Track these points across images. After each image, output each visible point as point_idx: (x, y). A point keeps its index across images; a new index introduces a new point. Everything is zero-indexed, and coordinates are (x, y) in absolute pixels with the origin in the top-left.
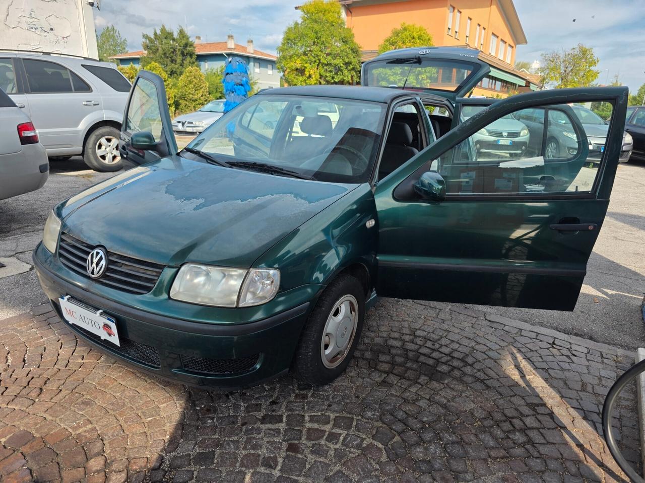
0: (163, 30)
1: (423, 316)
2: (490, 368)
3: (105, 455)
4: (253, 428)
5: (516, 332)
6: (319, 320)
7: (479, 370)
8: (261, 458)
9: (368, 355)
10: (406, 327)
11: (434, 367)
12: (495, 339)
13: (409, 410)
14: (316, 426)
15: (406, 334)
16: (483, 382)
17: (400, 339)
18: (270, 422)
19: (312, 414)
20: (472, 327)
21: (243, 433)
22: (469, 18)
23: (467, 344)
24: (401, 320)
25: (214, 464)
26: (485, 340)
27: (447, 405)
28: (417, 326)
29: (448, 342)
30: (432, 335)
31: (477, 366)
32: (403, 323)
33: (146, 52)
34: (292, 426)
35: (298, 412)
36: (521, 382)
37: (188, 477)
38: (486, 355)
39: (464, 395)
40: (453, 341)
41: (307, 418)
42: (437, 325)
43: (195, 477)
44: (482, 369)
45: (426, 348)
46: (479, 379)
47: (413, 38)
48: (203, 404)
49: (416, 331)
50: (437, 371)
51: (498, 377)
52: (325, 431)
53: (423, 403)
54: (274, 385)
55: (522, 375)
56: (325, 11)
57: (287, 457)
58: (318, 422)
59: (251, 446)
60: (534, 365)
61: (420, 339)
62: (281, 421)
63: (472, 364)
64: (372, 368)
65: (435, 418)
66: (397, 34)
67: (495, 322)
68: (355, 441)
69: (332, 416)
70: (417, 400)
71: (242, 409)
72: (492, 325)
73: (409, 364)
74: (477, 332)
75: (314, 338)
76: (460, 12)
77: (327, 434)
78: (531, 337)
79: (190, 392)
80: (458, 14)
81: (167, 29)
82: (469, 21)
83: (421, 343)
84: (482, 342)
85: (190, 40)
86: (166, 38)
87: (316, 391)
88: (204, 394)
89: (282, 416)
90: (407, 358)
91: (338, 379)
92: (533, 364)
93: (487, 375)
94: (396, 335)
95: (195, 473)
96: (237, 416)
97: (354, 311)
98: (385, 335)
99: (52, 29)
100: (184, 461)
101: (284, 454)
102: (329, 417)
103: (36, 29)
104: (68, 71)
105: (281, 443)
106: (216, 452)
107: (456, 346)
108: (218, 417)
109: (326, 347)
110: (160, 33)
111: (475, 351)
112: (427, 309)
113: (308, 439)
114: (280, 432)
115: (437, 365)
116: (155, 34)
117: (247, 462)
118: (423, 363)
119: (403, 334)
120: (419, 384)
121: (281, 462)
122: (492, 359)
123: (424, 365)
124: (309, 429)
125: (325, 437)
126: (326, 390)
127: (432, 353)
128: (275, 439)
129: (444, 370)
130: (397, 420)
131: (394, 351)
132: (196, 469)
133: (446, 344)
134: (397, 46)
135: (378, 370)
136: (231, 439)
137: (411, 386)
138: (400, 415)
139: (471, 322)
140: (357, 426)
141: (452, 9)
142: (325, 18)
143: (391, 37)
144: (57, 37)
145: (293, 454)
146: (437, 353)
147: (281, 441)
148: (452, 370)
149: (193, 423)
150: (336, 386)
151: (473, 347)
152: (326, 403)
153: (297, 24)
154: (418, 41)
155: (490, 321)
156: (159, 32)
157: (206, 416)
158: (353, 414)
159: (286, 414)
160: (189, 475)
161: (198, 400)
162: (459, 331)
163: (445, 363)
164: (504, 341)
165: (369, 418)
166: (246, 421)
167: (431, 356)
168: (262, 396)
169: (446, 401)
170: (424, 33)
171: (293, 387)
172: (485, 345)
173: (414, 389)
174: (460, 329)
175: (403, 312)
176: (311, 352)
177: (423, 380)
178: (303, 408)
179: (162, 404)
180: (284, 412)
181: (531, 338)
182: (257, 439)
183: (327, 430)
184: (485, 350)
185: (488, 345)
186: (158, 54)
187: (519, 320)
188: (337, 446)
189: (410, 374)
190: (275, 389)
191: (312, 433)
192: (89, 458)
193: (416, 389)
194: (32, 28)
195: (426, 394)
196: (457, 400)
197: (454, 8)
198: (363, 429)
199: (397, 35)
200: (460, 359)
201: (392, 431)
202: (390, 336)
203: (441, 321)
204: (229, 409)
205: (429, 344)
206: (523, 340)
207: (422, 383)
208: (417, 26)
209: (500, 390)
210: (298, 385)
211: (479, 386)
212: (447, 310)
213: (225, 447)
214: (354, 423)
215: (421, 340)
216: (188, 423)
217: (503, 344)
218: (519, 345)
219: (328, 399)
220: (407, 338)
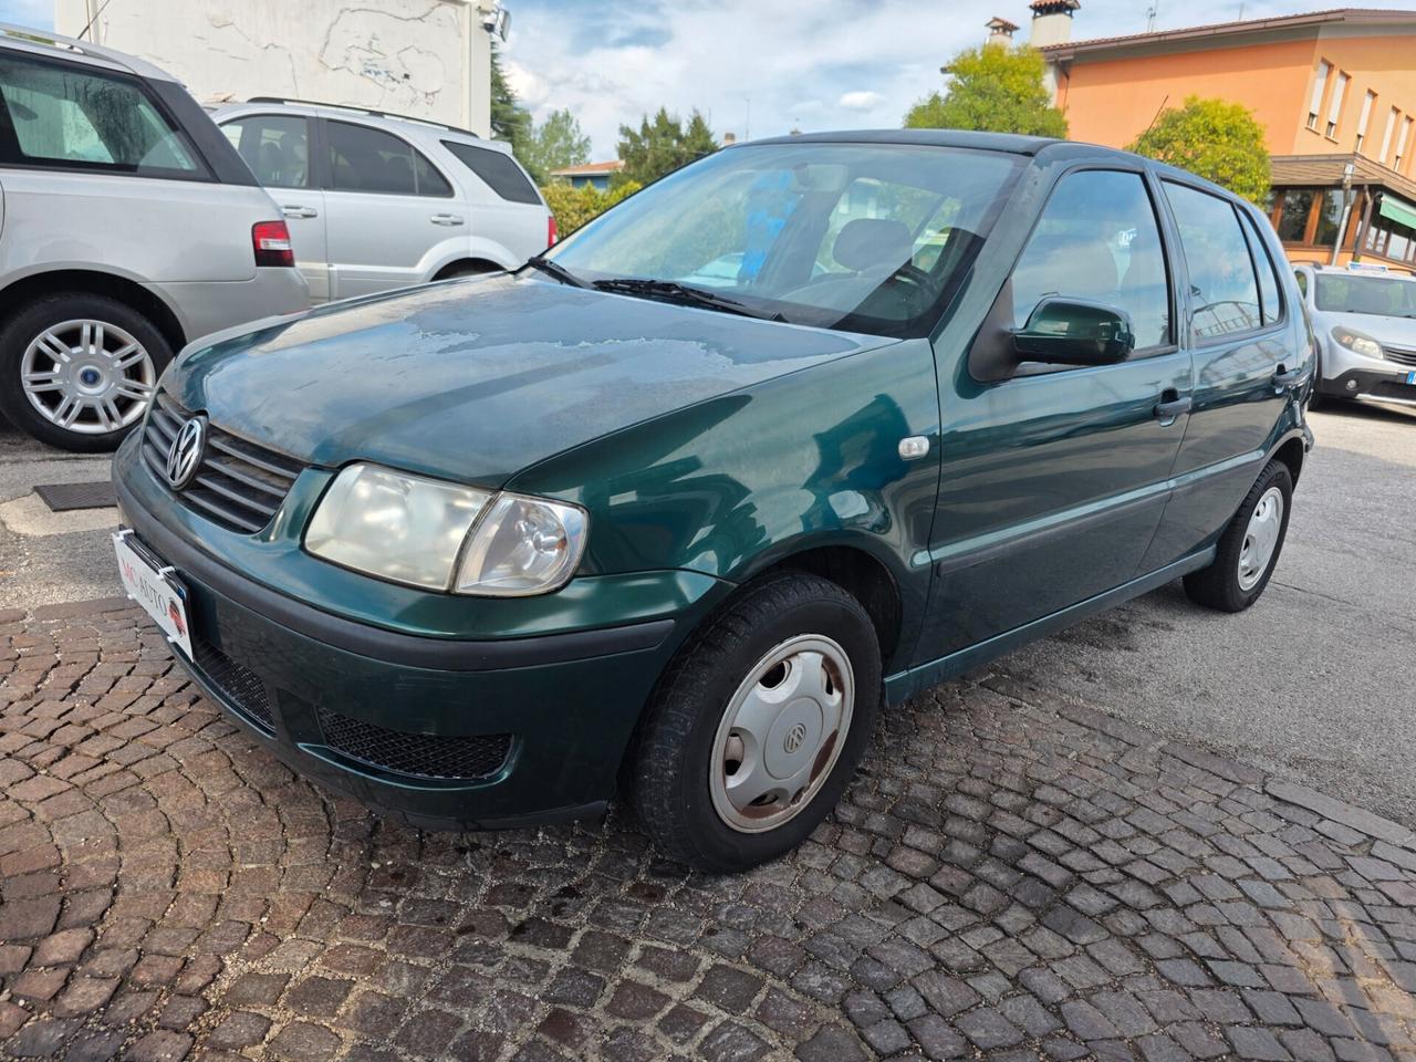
0: (662, 118)
1: (1074, 753)
2: (1239, 928)
3: (99, 929)
4: (484, 945)
5: (1355, 842)
6: (704, 683)
7: (1202, 928)
8: (461, 1032)
9: (878, 823)
10: (1013, 773)
11: (1060, 893)
12: (1278, 849)
13: (940, 995)
14: (649, 978)
15: (1008, 790)
16: (1205, 965)
17: (987, 800)
18: (534, 942)
19: (655, 944)
20: (1217, 806)
21: (449, 953)
22: (1370, 91)
23: (1183, 848)
24: (1005, 752)
25: (334, 1016)
26: (1247, 848)
27: (1064, 1008)
28: (1046, 774)
29: (1128, 831)
30: (1085, 806)
31: (1200, 914)
32: (1009, 760)
33: (623, 163)
34: (584, 964)
35: (617, 931)
36: (1334, 992)
37: (250, 1034)
38: (1239, 888)
39: (1129, 988)
40: (1144, 832)
41: (635, 953)
42: (1109, 783)
43: (267, 1039)
44: (1214, 927)
45: (1055, 837)
46: (1194, 953)
47: (1214, 131)
48: (392, 857)
49: (1039, 787)
50: (1066, 903)
51: (1258, 959)
52: (668, 998)
53: (990, 985)
54: (594, 848)
55: (1343, 970)
56: (1004, 72)
57: (528, 1047)
58: (659, 970)
59: (454, 993)
60: (1395, 948)
61: (1045, 809)
62: (563, 945)
63: (1185, 906)
64: (876, 856)
65: (1013, 1037)
66: (1172, 121)
67: (1293, 804)
68: (738, 1046)
69: (706, 962)
70: (976, 972)
71: (483, 890)
72: (1280, 810)
73: (987, 870)
74: (1227, 822)
75: (684, 729)
76: (1348, 78)
77: (668, 1009)
78: (1401, 865)
79: (378, 823)
80: (1341, 82)
81: (669, 117)
82: (1368, 100)
83: (1044, 821)
84: (1234, 850)
85: (713, 139)
86: (665, 135)
87: (692, 886)
88: (409, 834)
89: (571, 931)
90: (987, 852)
91: (770, 869)
92: (1392, 944)
93: (1224, 947)
94: (978, 787)
95: (275, 1030)
96: (458, 907)
97: (841, 689)
98: (945, 780)
99: (407, 76)
100: (266, 991)
101: (529, 1037)
102: (698, 961)
103: (377, 73)
104: (413, 152)
105: (533, 1004)
106: (356, 987)
107: (1148, 847)
108: (412, 899)
109: (731, 767)
110: (655, 125)
111: (1204, 872)
112: (1094, 738)
113: (611, 1010)
114: (546, 972)
115: (1071, 888)
116: (645, 126)
117: (419, 1033)
118: (1029, 874)
119: (999, 788)
120: (1000, 928)
121: (509, 1055)
122: (1255, 903)
123: (1030, 880)
124: (627, 983)
125: (659, 1016)
126: (721, 890)
127: (1068, 852)
128: (526, 991)
129: (1091, 905)
130: (893, 1016)
131: (954, 827)
132: (282, 1017)
133: (1118, 836)
134: (1169, 149)
135: (889, 866)
136: (411, 962)
137: (973, 927)
138: (907, 1003)
139: (1217, 792)
140: (762, 1006)
141: (1324, 69)
142: (1002, 86)
143: (1158, 130)
144: (415, 93)
145: (551, 1042)
146: (1084, 855)
147: (536, 997)
148: (1114, 910)
149: (344, 899)
150: (751, 885)
151: (1200, 860)
152: (705, 924)
153: (936, 99)
154: (1226, 139)
155: (1276, 798)
156: (652, 123)
157: (385, 889)
158: (766, 970)
159: (586, 929)
160: (257, 1030)
161: (385, 846)
162: (1170, 808)
163: (1098, 888)
164: (1307, 860)
165: (810, 993)
166: (474, 923)
167: (1062, 859)
168: (549, 871)
169: (1065, 995)
170: (1244, 121)
171: (640, 863)
172: (1241, 860)
173: (977, 939)
174: (1178, 804)
175: (1020, 735)
176: (672, 768)
177: (1015, 918)
178: (637, 923)
179: (299, 836)
180: (584, 921)
181: (1401, 869)
182: (477, 976)
183: (676, 997)
184: (1239, 874)
185: (1252, 862)
186: (644, 166)
187: (1376, 811)
188: (682, 1051)
189: (982, 897)
190: (589, 858)
191: (628, 996)
192: (59, 927)
193: (984, 942)
194: (369, 71)
195: (1010, 957)
196: (1103, 998)
197: (1330, 66)
198: (777, 1018)
199: (1174, 126)
200: (1149, 885)
201: (864, 1046)
202: (961, 786)
203: (1123, 773)
204: (448, 886)
205: (1068, 827)
206: (1372, 869)
207: (1009, 928)
208: (1228, 104)
209: (1256, 999)
210: (655, 861)
211: (1188, 973)
212: (1151, 749)
213: (386, 980)
214: (760, 997)
215: (1046, 814)
216: (332, 896)
217: (1300, 867)
218: (1356, 881)
219: (714, 916)
220: (1005, 800)
